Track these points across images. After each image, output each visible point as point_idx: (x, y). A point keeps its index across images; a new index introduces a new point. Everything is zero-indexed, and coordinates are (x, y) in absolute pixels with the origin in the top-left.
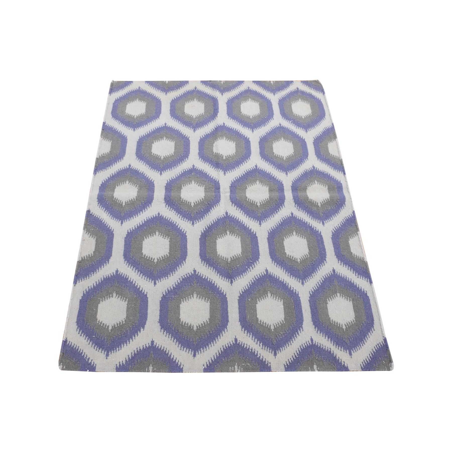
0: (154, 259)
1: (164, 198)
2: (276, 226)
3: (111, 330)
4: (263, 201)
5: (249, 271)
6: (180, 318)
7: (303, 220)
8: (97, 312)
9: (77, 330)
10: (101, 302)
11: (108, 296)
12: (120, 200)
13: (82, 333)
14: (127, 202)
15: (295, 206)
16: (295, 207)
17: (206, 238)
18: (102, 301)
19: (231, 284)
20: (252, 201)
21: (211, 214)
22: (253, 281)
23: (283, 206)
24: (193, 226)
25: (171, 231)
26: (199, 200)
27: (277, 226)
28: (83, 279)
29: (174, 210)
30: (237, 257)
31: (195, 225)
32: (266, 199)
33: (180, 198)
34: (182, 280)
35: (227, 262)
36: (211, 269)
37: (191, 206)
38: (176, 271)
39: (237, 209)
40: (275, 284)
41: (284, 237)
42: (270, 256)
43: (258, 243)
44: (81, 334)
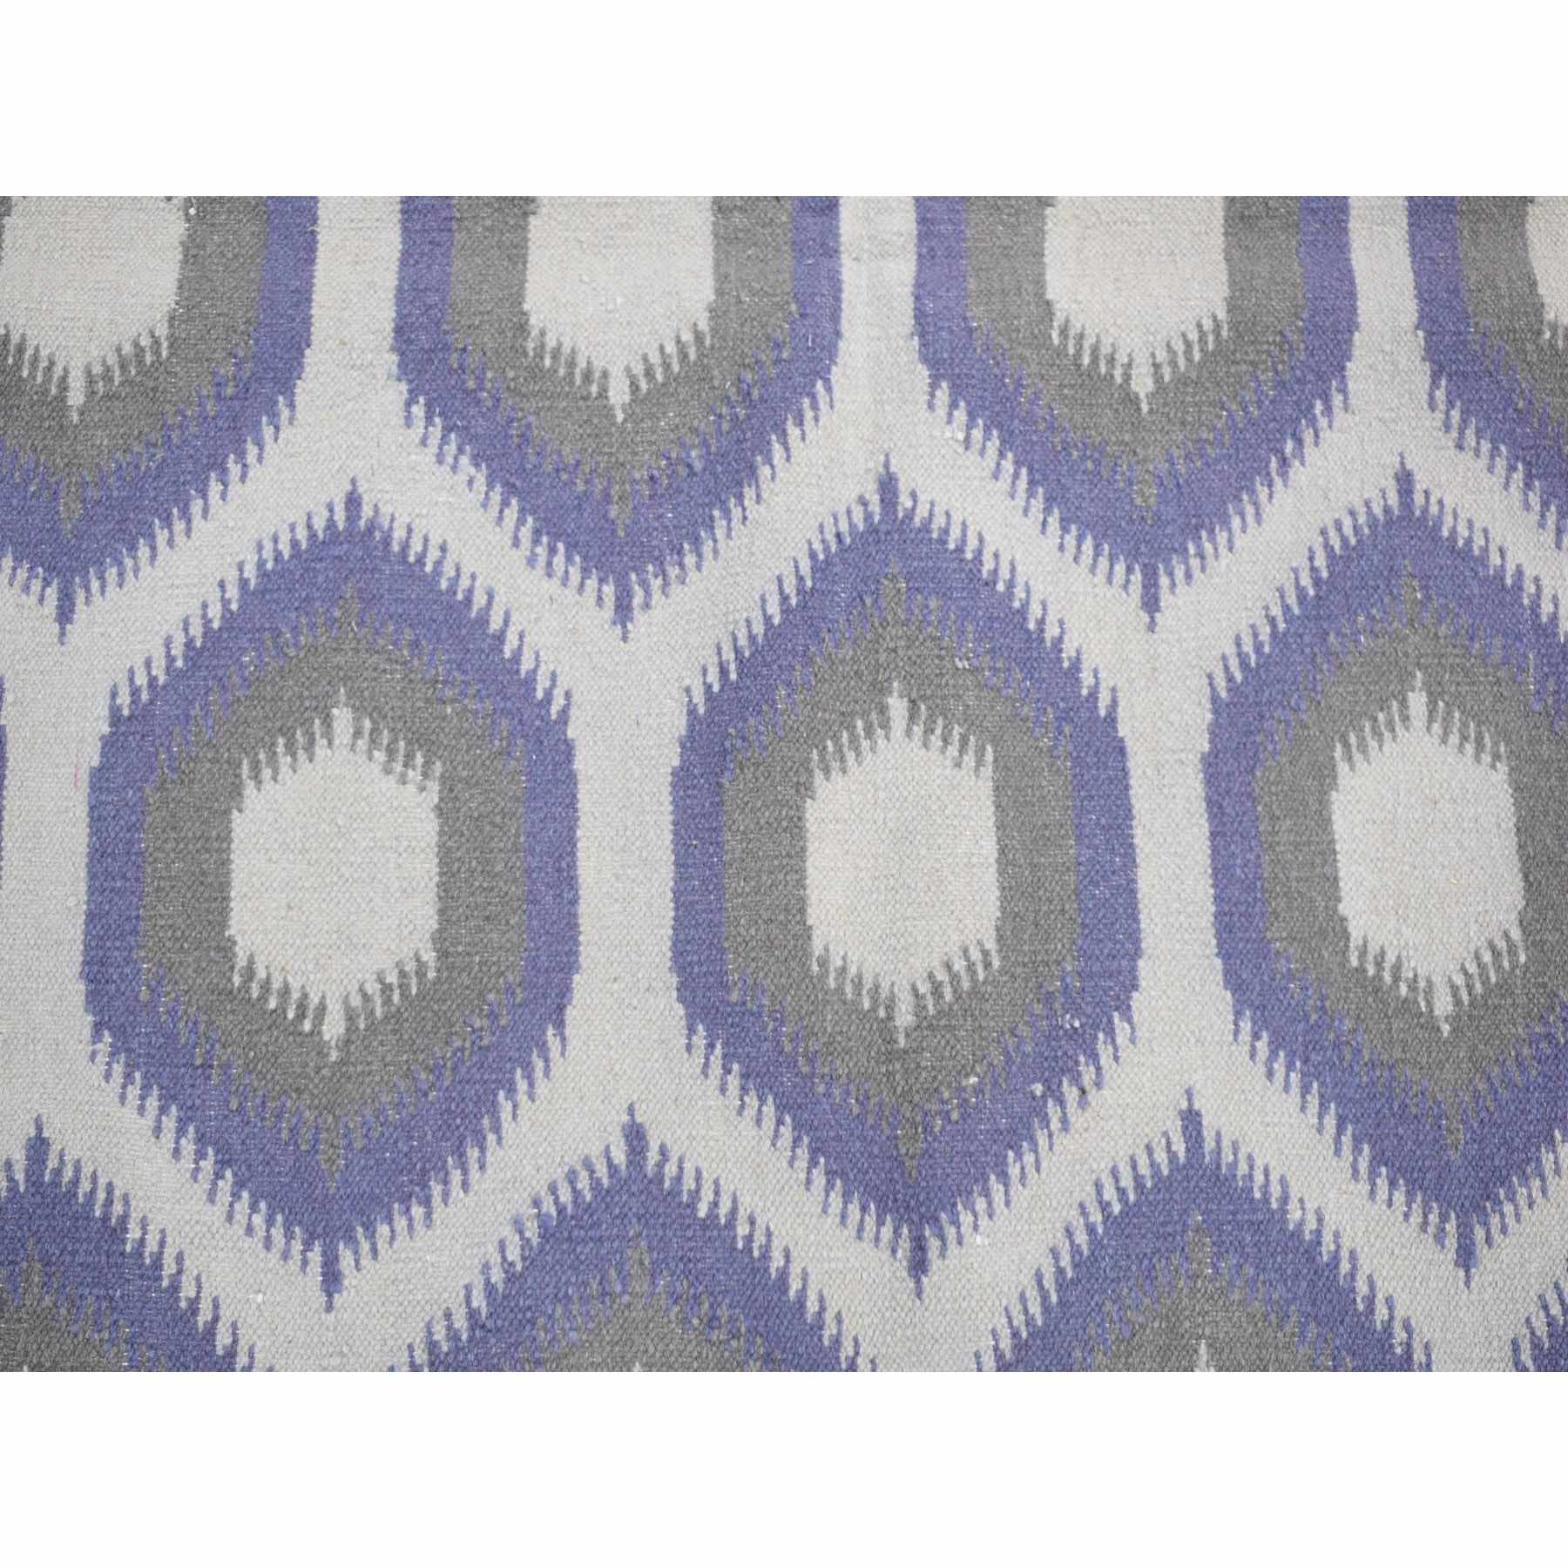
0: (322, 1009)
1: (389, 327)
2: (1272, 621)
4: (1179, 347)
5: (1055, 1125)
7: (1485, 550)
12: (44, 353)
14: (97, 369)
15: (1431, 397)
16: (1432, 406)
17: (724, 781)
19: (918, 1282)
20: (1095, 351)
21: (762, 509)
22: (1082, 1238)
23: (1337, 400)
24: (625, 639)
25: (449, 693)
26: (670, 348)
27: (1282, 626)
29: (476, 461)
30: (966, 985)
31: (640, 621)
32: (1208, 325)
33: (522, 328)
34: (535, 1241)
35: (886, 1027)
36: (759, 1122)
37: (608, 412)
38: (491, 1138)
39: (967, 442)
40: (1249, 1270)
41: (1338, 752)
42: (1218, 962)
43: (1129, 815)
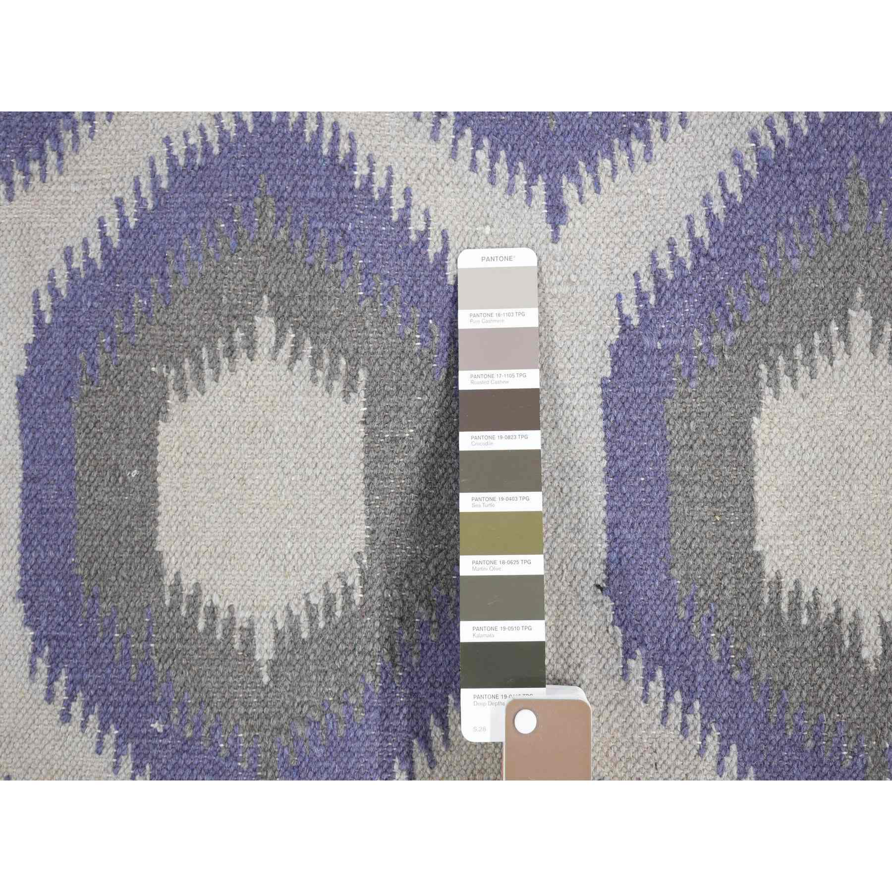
3: (274, 665)
6: (758, 548)
8: (155, 494)
9: (33, 669)
10: (173, 398)
11: (220, 345)
13: (72, 697)
18: (184, 395)
28: (18, 177)
44: (68, 706)
